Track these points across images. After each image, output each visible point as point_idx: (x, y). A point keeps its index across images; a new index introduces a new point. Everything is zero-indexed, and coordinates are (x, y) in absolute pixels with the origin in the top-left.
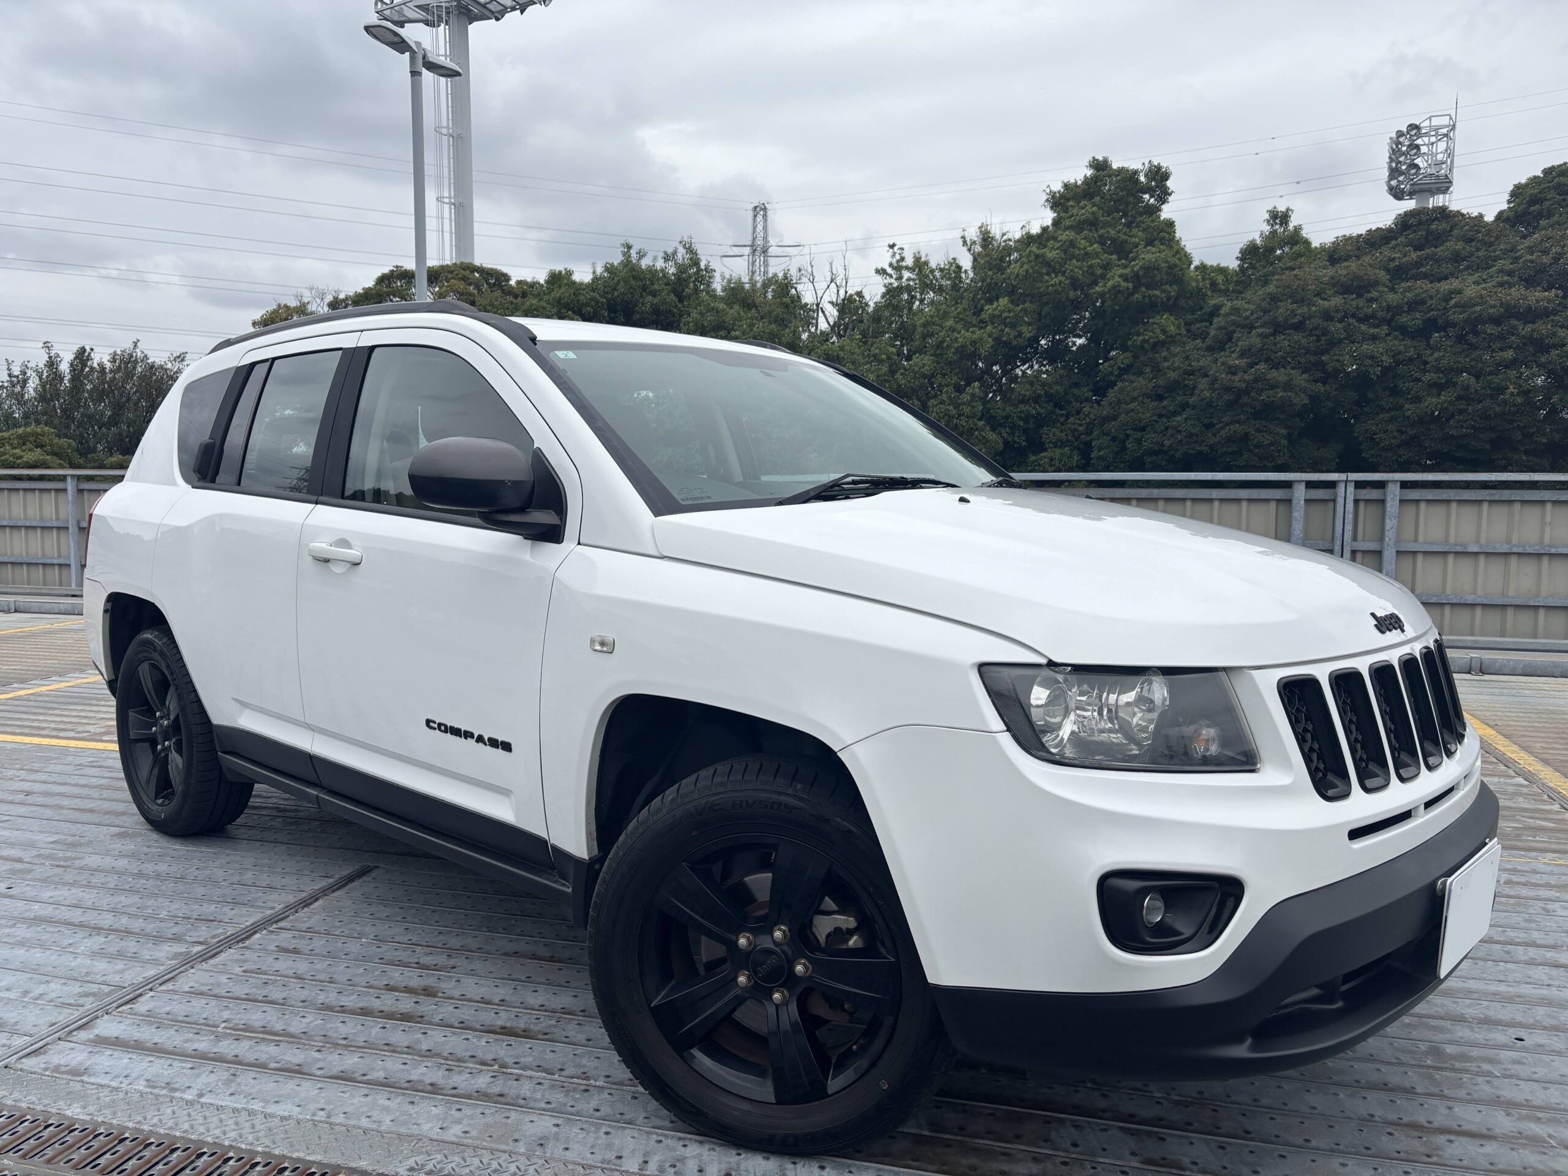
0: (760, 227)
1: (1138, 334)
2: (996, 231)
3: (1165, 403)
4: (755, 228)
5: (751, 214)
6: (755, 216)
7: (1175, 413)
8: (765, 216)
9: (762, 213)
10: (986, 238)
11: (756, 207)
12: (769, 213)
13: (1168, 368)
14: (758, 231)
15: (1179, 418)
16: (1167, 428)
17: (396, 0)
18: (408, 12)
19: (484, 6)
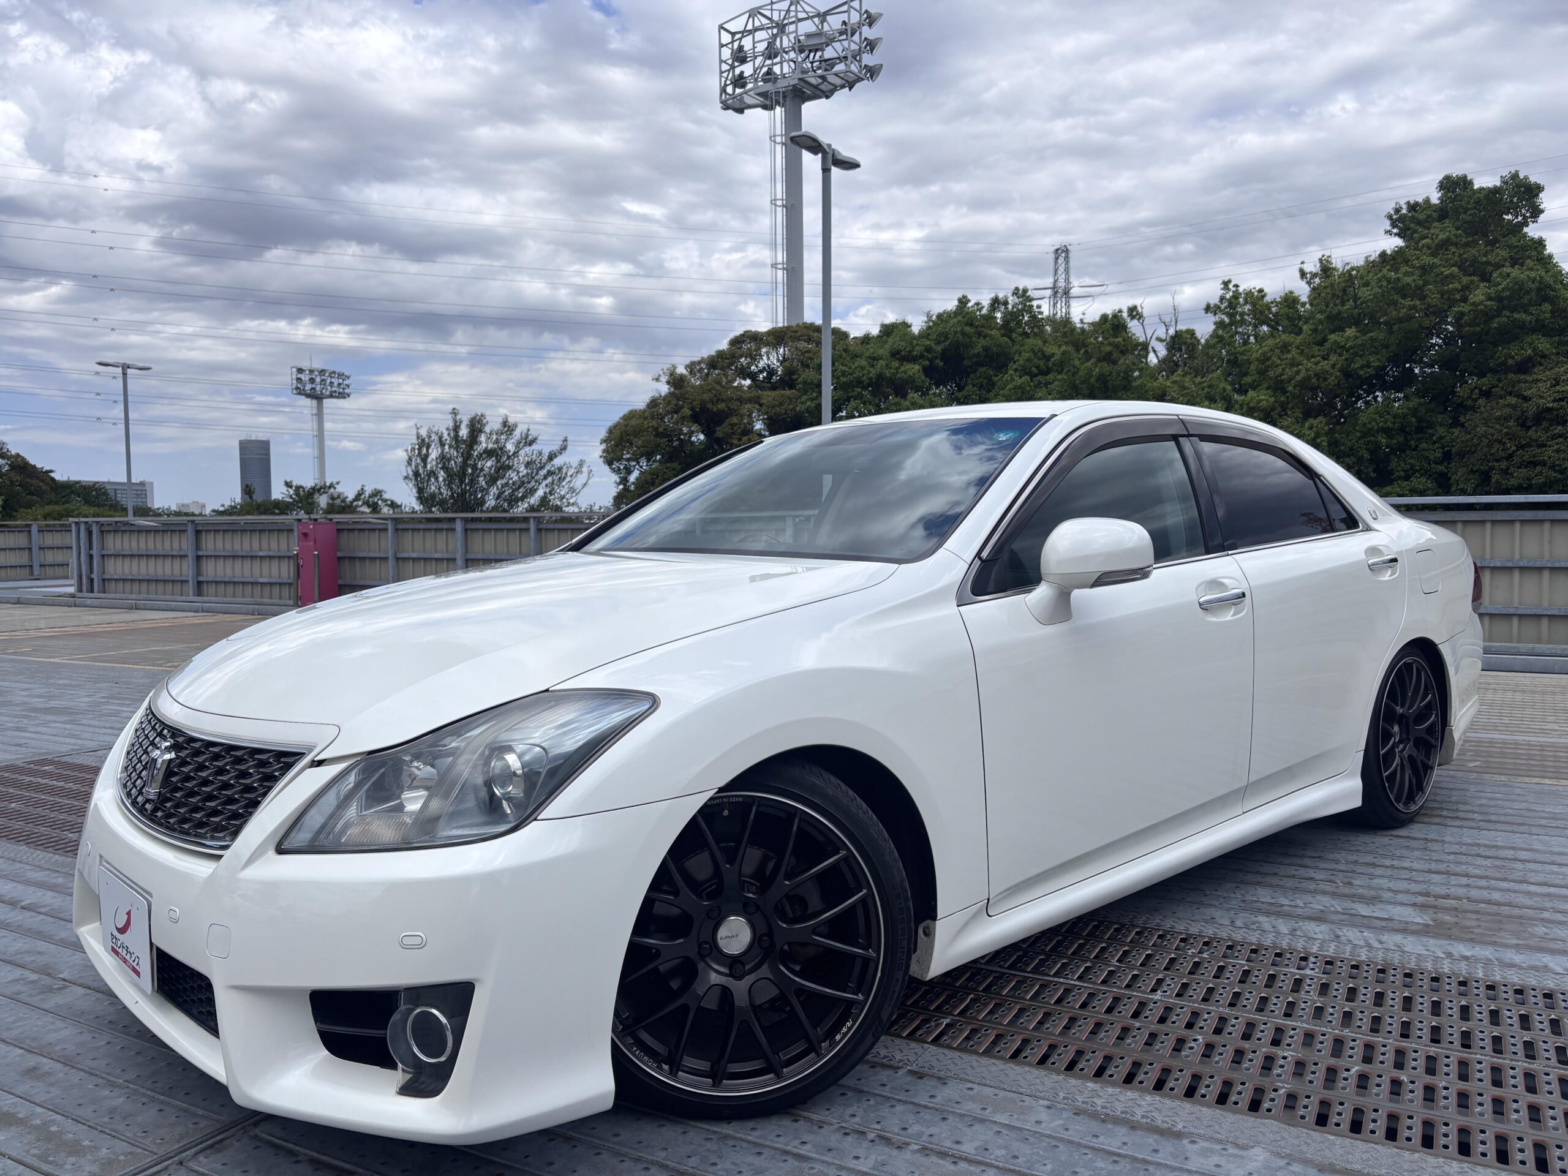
0: (1061, 269)
2: (1337, 263)
4: (1056, 271)
5: (1053, 256)
6: (1057, 259)
8: (1067, 258)
9: (1063, 255)
10: (1326, 268)
11: (1057, 250)
12: (1071, 255)
14: (1060, 273)
17: (738, 91)
18: (748, 100)
19: (816, 87)
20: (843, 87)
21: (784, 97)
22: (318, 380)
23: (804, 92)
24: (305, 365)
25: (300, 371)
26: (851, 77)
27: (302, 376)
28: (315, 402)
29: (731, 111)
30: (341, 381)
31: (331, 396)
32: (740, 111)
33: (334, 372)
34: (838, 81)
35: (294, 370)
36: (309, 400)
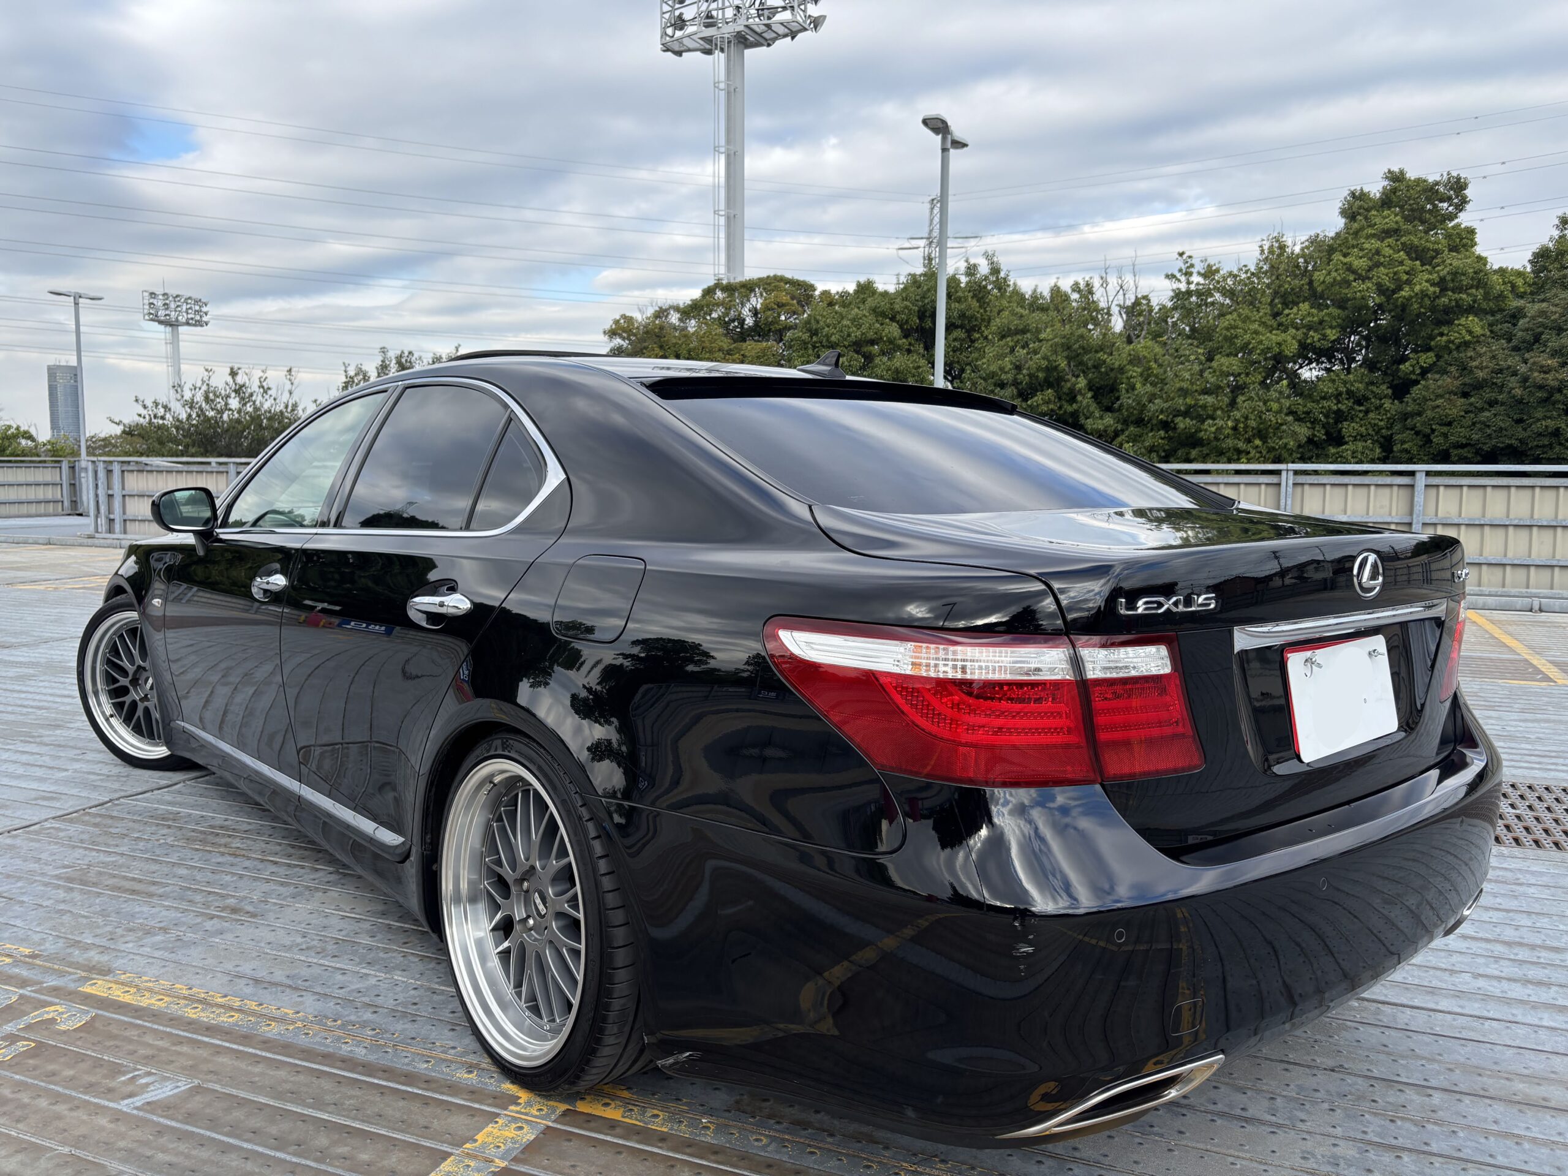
0: (937, 219)
1: (1442, 334)
3: (1472, 400)
4: (931, 221)
5: (928, 206)
6: (932, 209)
7: (1482, 410)
9: (939, 205)
10: (1279, 247)
13: (1476, 367)
14: (935, 223)
15: (1487, 414)
16: (1474, 424)
17: (678, 34)
18: (688, 43)
19: (760, 35)
20: (785, 36)
21: (729, 42)
22: (173, 306)
23: (746, 39)
24: (159, 291)
25: (153, 295)
26: (795, 27)
27: (155, 302)
28: (169, 329)
29: (669, 53)
30: (197, 308)
31: (187, 324)
32: (679, 53)
33: (190, 298)
34: (781, 30)
35: (146, 294)
36: (162, 328)
